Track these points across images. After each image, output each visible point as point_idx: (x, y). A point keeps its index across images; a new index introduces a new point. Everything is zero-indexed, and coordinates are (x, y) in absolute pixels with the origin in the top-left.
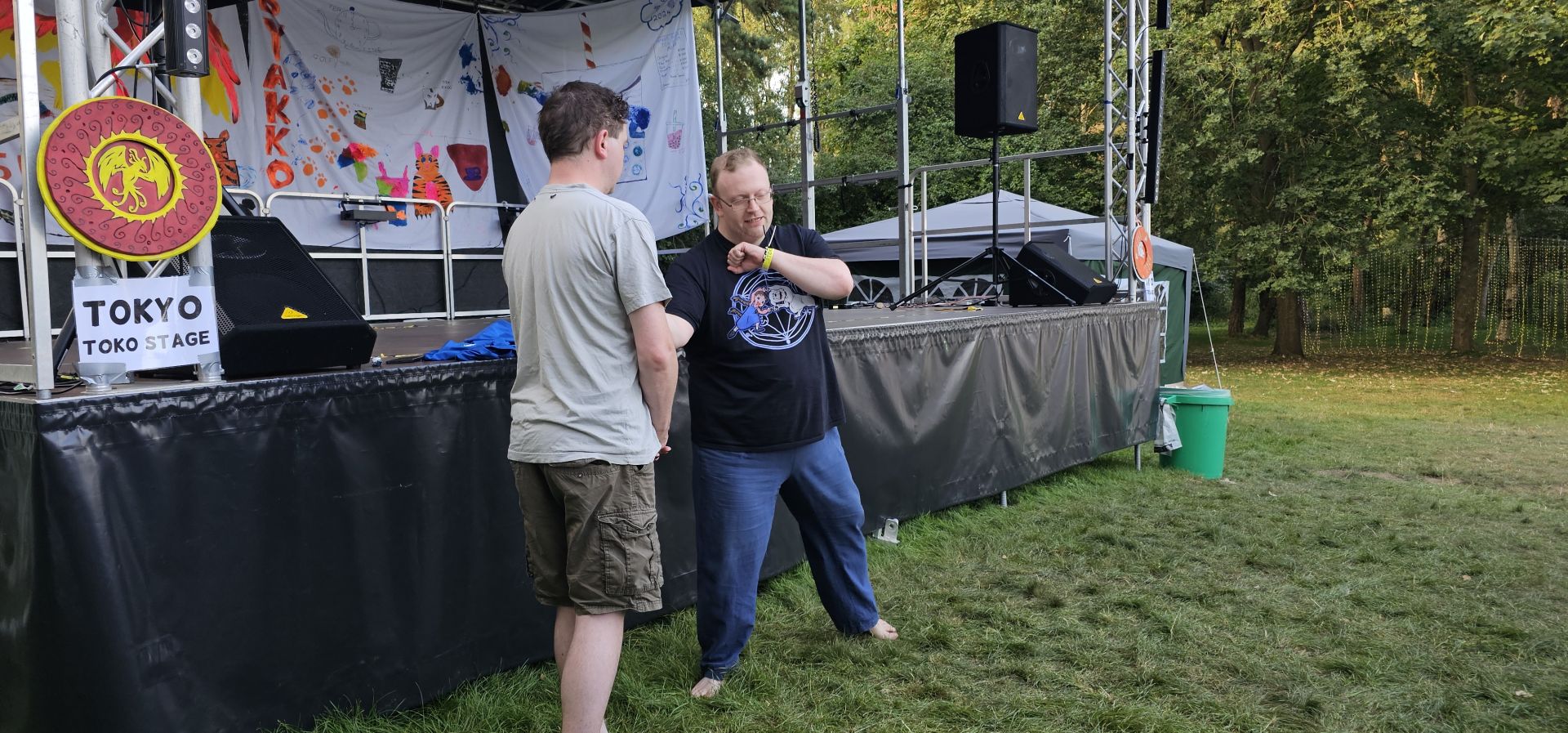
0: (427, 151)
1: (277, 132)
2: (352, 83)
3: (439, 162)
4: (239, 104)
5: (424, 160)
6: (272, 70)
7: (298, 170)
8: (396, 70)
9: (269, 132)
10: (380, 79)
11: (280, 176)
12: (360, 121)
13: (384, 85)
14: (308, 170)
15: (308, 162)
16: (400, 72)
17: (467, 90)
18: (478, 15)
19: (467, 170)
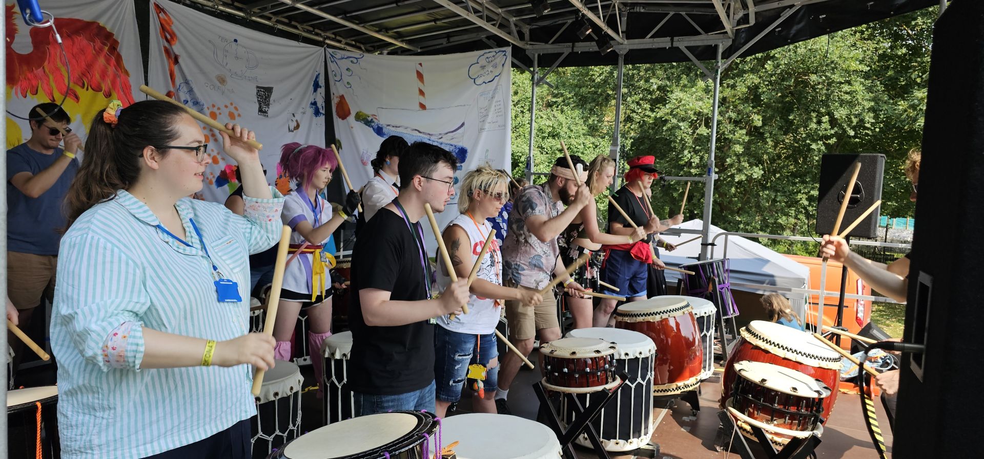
2: (236, 109)
5: (281, 177)
8: (270, 96)
10: (258, 105)
13: (260, 110)
16: (272, 99)
17: (314, 114)
18: (325, 49)
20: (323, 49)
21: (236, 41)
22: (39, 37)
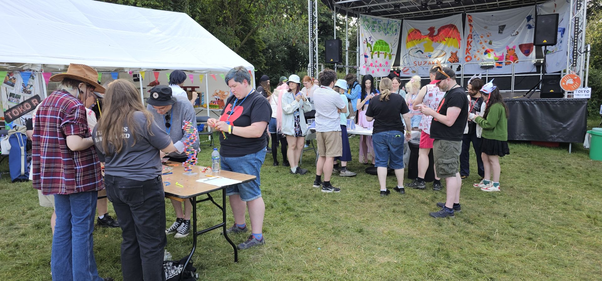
0: (511, 47)
1: (469, 49)
2: (490, 34)
6: (469, 35)
7: (473, 57)
8: (504, 28)
9: (467, 49)
10: (498, 31)
11: (468, 59)
12: (490, 43)
13: (499, 32)
14: (475, 57)
15: (476, 55)
16: (505, 28)
17: (528, 28)
18: (536, 6)
19: (525, 51)
20: (535, 6)
21: (492, 15)
22: (439, 31)
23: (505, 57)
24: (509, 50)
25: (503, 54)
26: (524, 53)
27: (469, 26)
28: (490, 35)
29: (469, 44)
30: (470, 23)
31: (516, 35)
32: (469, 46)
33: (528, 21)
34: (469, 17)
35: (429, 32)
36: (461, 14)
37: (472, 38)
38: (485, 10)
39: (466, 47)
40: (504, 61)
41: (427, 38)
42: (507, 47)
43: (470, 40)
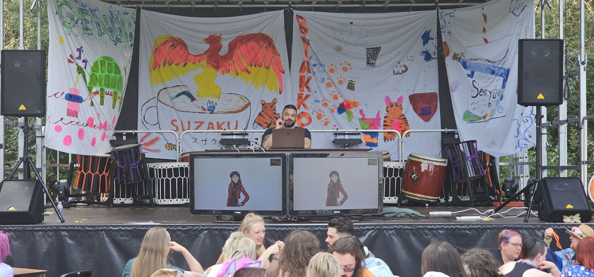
0: (394, 100)
1: (304, 97)
3: (403, 106)
4: (283, 84)
5: (392, 106)
6: (303, 64)
7: (314, 117)
8: (377, 53)
9: (300, 96)
10: (366, 60)
11: (304, 121)
12: (351, 86)
13: (368, 63)
14: (318, 117)
15: (319, 112)
16: (379, 54)
17: (425, 59)
18: (438, 11)
19: (421, 109)
20: (436, 11)
22: (232, 46)
23: (382, 123)
24: (390, 105)
25: (378, 115)
26: (420, 115)
27: (301, 42)
28: (348, 67)
29: (304, 83)
30: (302, 35)
31: (403, 72)
32: (305, 89)
33: (425, 42)
34: (300, 20)
35: (207, 47)
36: (283, 11)
37: (309, 72)
38: (335, 8)
39: (297, 91)
40: (381, 130)
41: (204, 62)
42: (387, 99)
43: (306, 74)
